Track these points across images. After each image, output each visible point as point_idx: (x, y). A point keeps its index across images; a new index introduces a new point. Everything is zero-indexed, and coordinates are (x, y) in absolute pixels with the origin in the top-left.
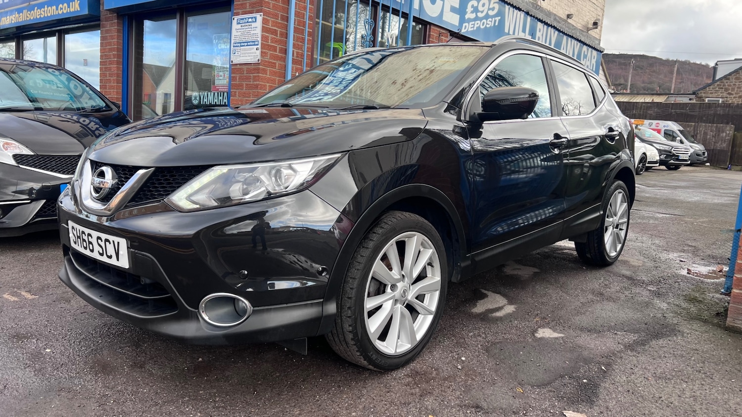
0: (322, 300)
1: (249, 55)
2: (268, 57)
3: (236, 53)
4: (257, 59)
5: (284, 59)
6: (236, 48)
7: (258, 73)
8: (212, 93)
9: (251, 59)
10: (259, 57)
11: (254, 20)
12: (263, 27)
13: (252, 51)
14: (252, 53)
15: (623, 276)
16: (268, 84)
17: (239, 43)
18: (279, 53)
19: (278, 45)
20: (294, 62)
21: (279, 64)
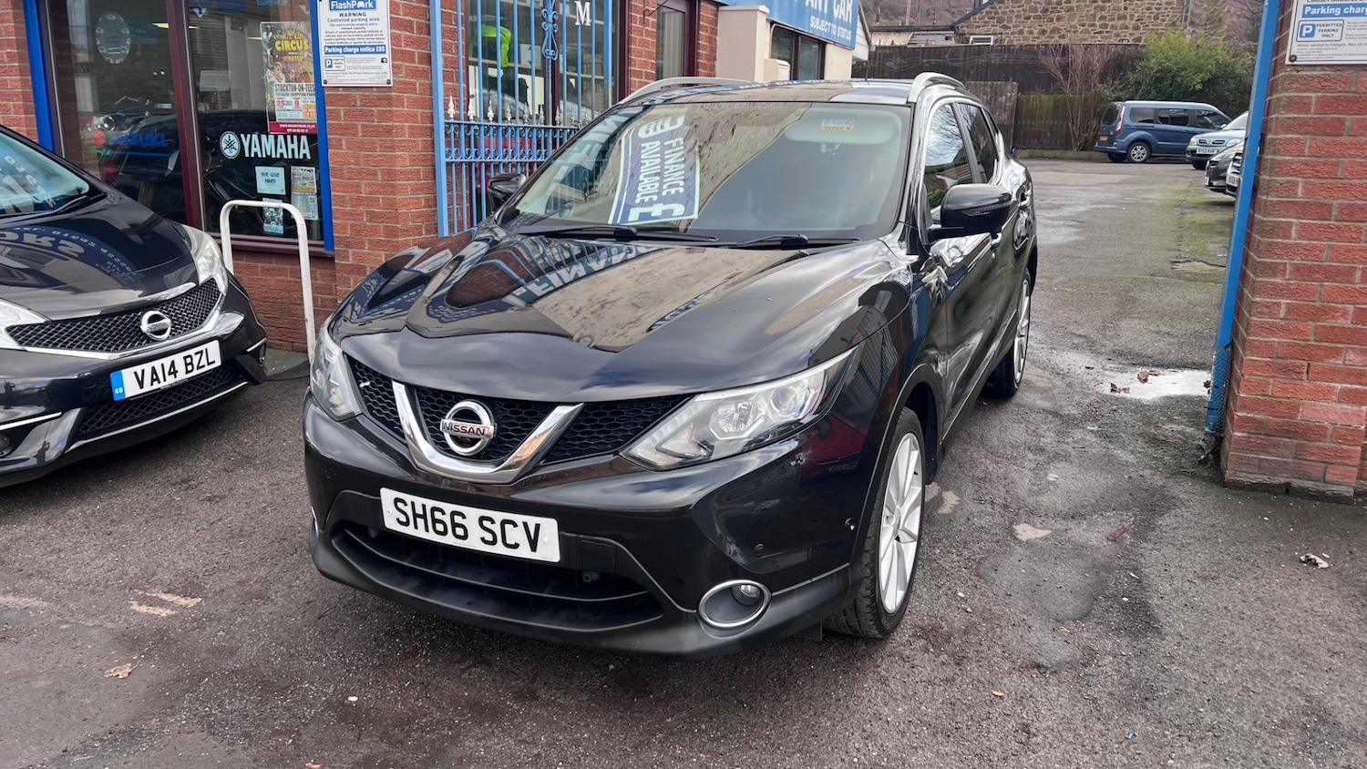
0: (848, 564)
1: (366, 71)
2: (403, 75)
3: (334, 65)
4: (385, 79)
5: (429, 74)
6: (332, 57)
7: (390, 105)
8: (271, 137)
9: (372, 79)
10: (389, 76)
11: (370, 5)
12: (391, 18)
13: (372, 64)
14: (373, 68)
15: (1044, 410)
16: (407, 124)
17: (338, 47)
18: (419, 63)
19: (416, 48)
20: (447, 77)
21: (420, 84)
